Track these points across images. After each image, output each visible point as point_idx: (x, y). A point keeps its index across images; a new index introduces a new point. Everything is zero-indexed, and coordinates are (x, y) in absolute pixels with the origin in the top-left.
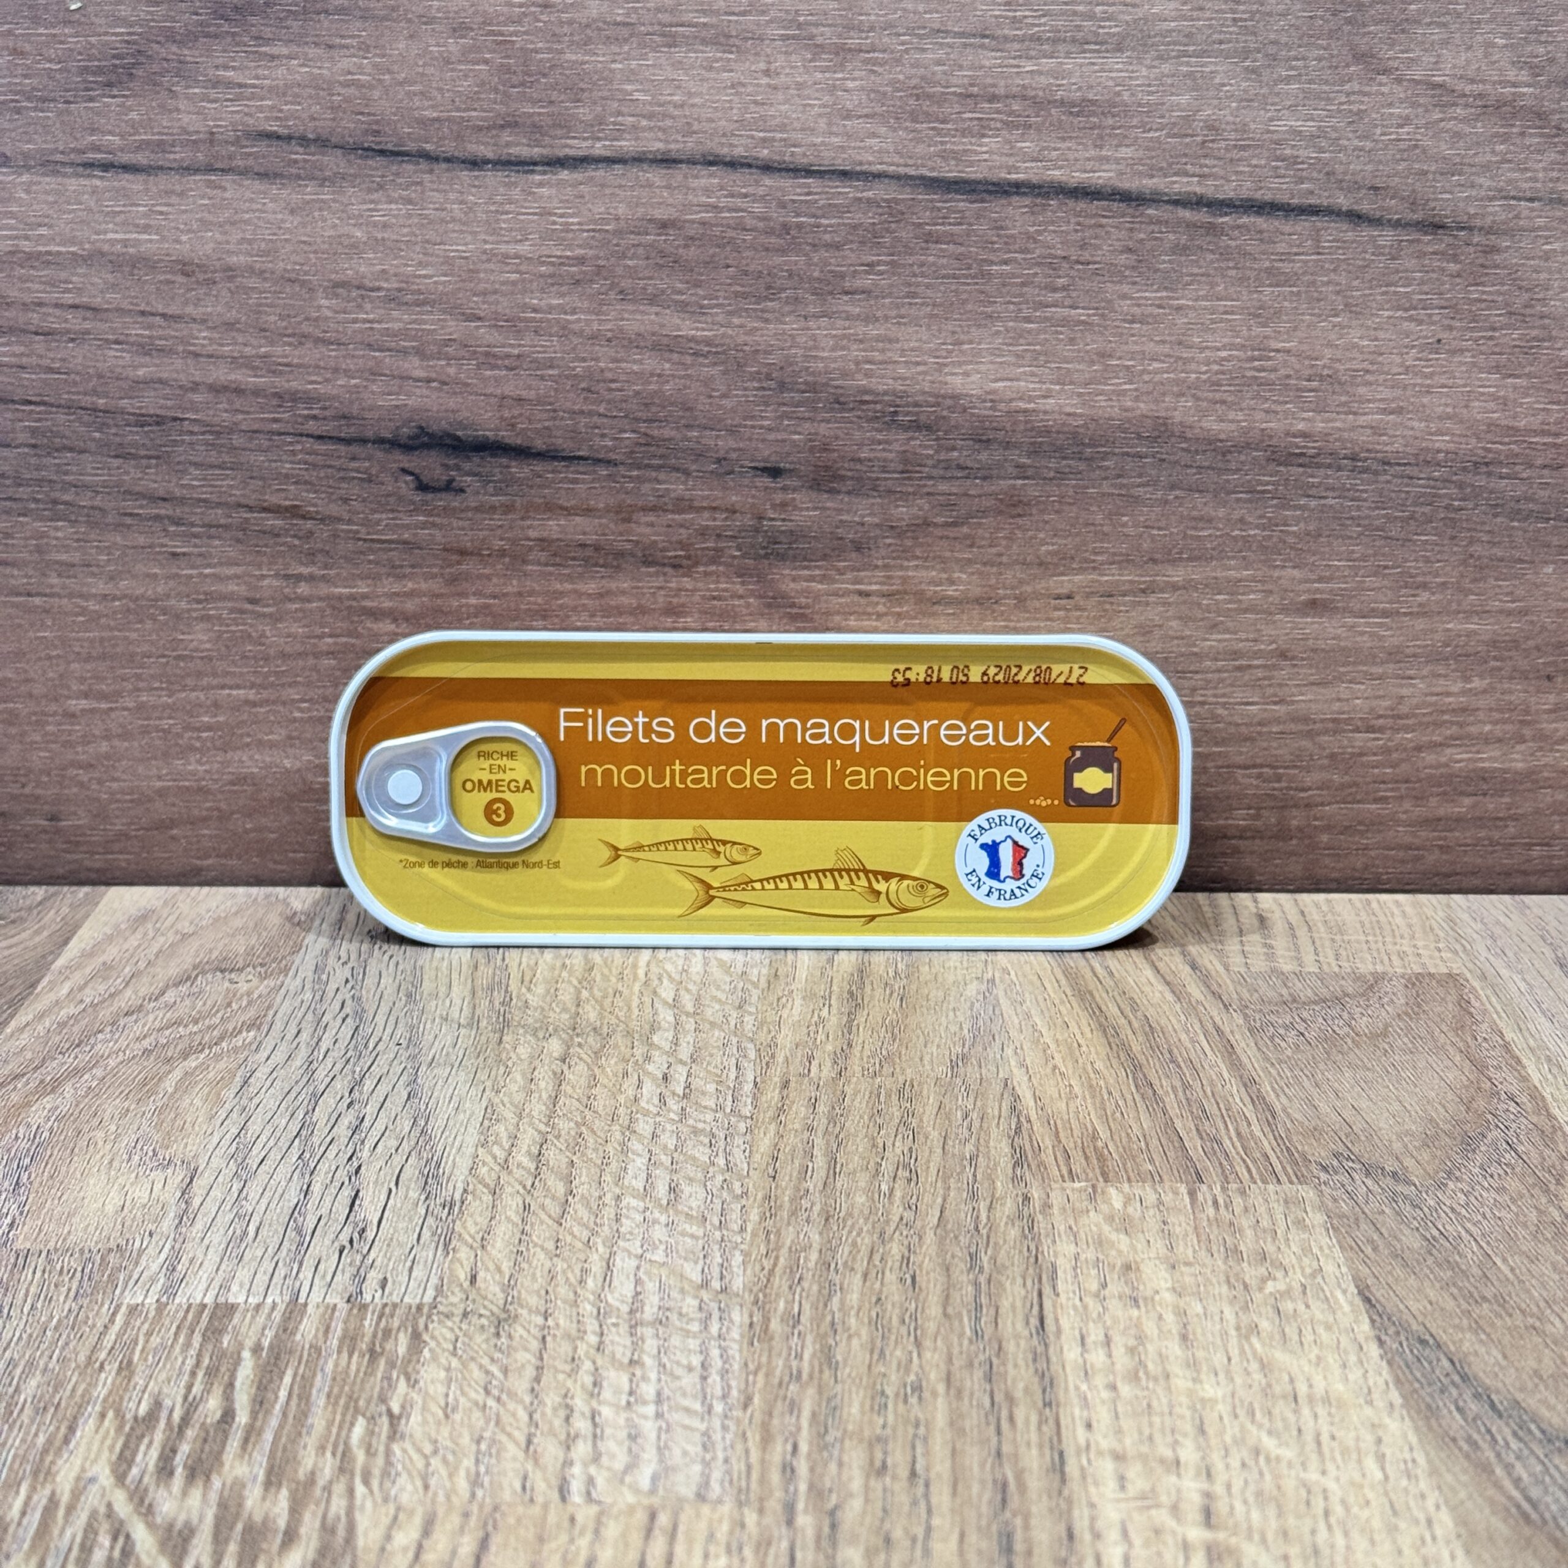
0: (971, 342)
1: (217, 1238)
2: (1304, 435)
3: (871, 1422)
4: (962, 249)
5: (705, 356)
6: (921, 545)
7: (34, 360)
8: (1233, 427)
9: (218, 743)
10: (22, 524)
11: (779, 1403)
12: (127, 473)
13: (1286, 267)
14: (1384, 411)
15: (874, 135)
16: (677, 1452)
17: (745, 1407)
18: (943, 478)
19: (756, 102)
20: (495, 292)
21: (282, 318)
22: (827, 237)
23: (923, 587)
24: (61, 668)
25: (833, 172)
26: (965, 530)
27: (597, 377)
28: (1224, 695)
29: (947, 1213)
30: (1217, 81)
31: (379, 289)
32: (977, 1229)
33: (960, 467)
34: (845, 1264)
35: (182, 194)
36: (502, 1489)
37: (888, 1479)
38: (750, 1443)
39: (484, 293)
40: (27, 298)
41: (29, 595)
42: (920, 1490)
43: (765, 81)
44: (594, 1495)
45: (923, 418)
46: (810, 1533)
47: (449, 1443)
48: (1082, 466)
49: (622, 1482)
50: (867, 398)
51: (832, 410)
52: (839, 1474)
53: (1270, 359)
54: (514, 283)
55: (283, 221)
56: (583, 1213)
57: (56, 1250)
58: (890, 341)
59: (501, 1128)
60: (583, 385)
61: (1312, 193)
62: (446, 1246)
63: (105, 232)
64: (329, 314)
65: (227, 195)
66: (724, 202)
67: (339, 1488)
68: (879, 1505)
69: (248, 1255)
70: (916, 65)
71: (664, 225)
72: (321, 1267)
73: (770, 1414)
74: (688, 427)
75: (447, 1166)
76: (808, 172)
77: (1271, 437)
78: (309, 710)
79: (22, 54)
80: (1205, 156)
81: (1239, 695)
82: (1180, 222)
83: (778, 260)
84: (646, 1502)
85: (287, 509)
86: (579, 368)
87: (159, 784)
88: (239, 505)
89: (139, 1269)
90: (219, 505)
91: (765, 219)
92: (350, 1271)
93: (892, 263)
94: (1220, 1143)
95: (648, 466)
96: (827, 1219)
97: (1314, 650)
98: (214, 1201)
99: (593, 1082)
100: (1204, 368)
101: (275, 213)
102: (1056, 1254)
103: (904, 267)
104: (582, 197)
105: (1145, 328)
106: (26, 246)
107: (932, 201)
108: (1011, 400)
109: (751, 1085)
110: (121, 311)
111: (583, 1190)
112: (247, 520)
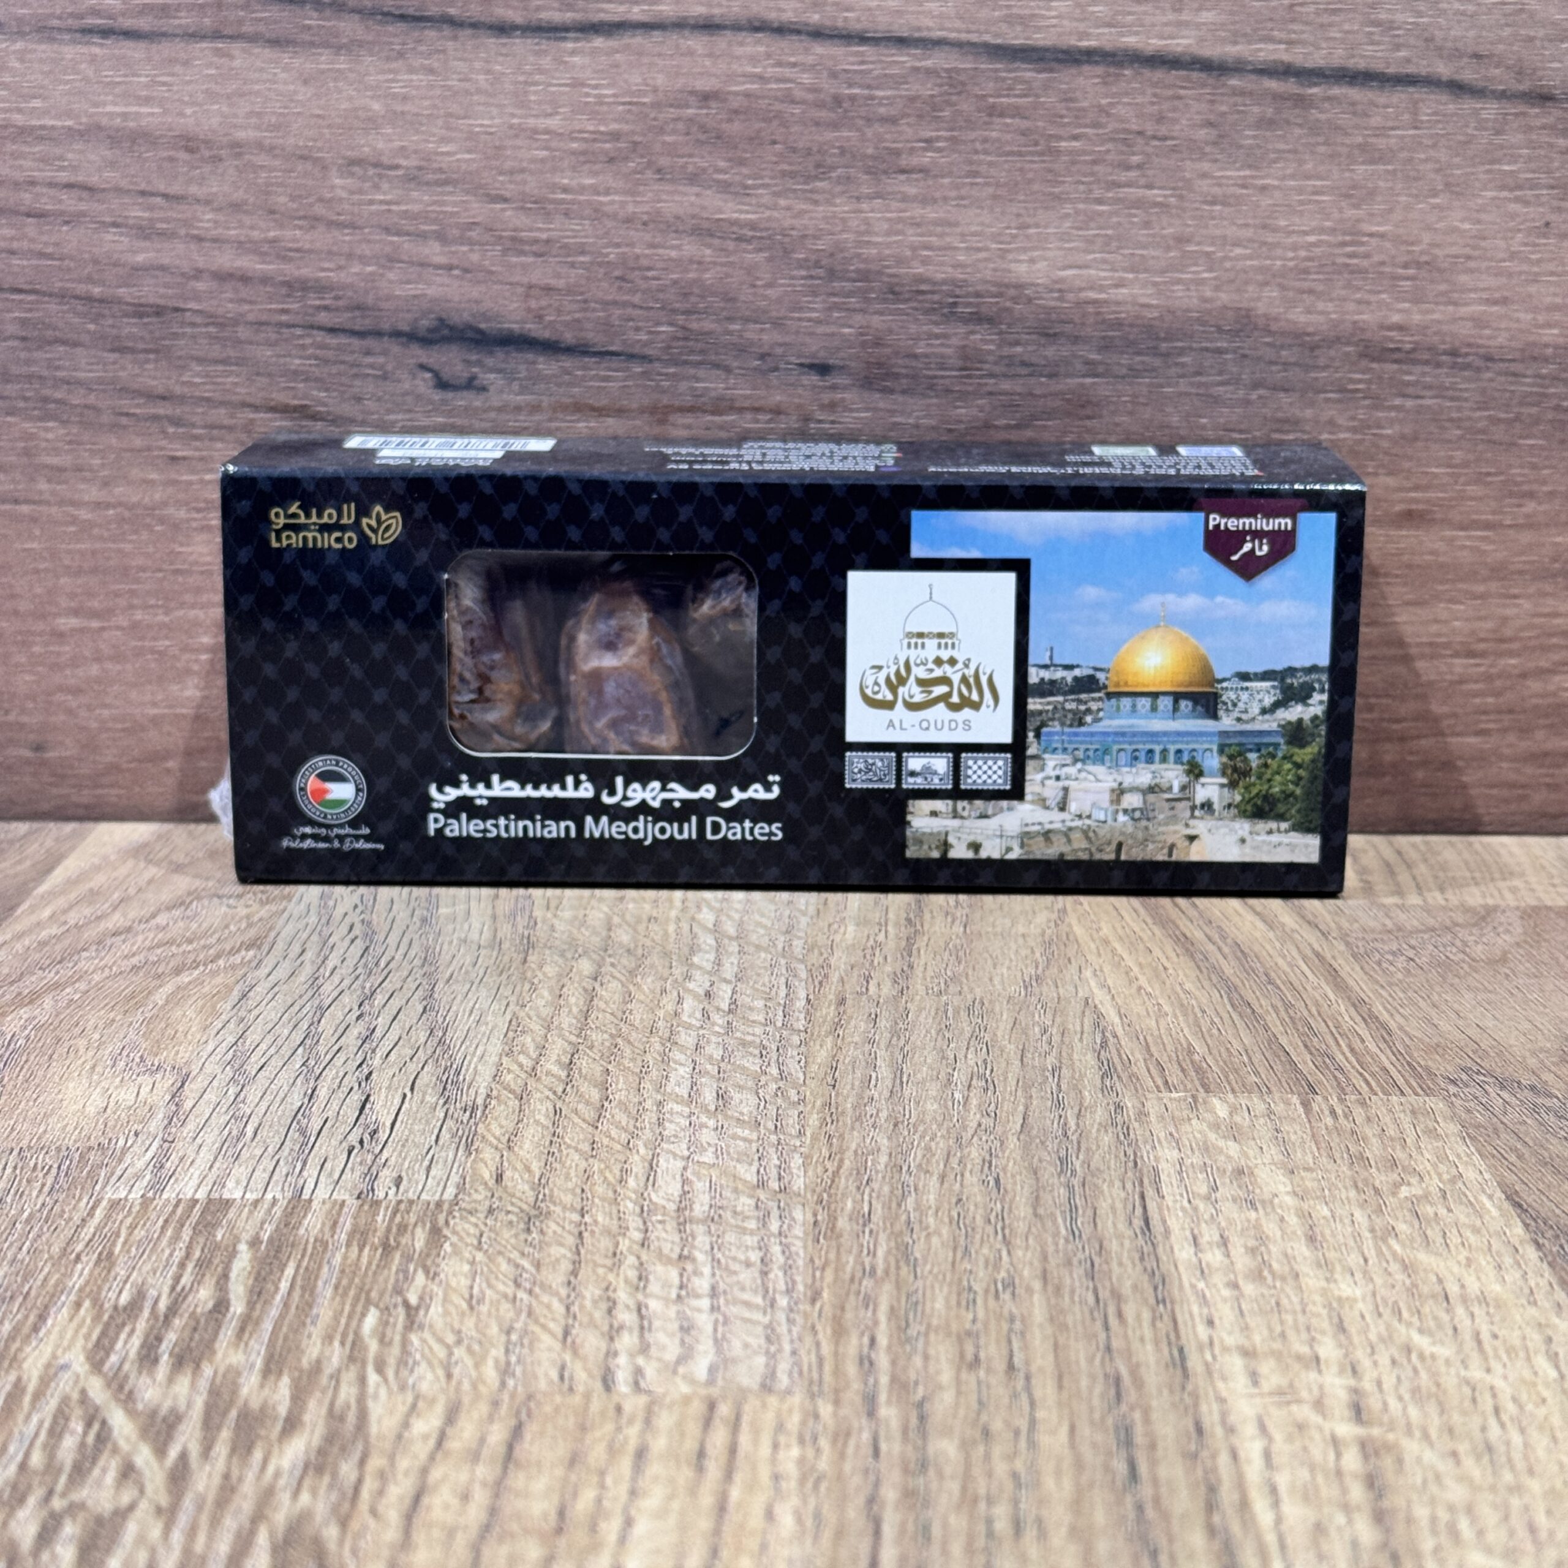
0: (1037, 226)
1: (211, 1138)
2: (1400, 328)
3: (958, 1317)
4: (1025, 124)
5: (749, 242)
7: (25, 245)
8: (1321, 319)
10: (10, 424)
11: (852, 1298)
12: (123, 368)
13: (1381, 143)
14: (1487, 302)
16: (737, 1344)
17: (813, 1301)
18: (1005, 376)
20: (523, 171)
21: (293, 198)
22: (882, 110)
24: (50, 583)
25: (889, 39)
27: (631, 264)
29: (1030, 1120)
31: (397, 167)
32: (1065, 1135)
33: (1024, 364)
34: (919, 1166)
35: (186, 63)
36: (536, 1378)
37: (982, 1374)
38: (821, 1336)
39: (511, 172)
40: (19, 176)
41: (16, 502)
42: (1020, 1384)
44: (642, 1384)
45: (984, 309)
46: (895, 1424)
47: (474, 1333)
48: (1157, 362)
49: (675, 1372)
50: (923, 287)
51: (885, 301)
52: (926, 1367)
53: (1363, 244)
54: (543, 161)
55: (295, 92)
56: (621, 1117)
57: (29, 1148)
58: (950, 224)
59: (529, 1039)
60: (617, 273)
61: (1409, 61)
62: (468, 1146)
63: (104, 104)
64: (344, 195)
66: (771, 71)
67: (349, 1376)
68: (974, 1397)
69: (245, 1155)
71: (706, 98)
72: (328, 1165)
73: (843, 1309)
74: (730, 319)
75: (467, 1074)
76: (863, 39)
77: (1363, 330)
80: (1293, 21)
82: (1265, 93)
83: (830, 135)
84: (703, 1392)
85: (296, 409)
86: (612, 254)
87: (156, 711)
88: (244, 405)
89: (123, 1166)
90: (222, 403)
91: (814, 91)
92: (359, 1170)
93: (953, 140)
94: (1332, 1059)
95: (686, 362)
96: (896, 1125)
97: (1409, 566)
98: (209, 1102)
99: (628, 997)
100: (1291, 254)
101: (285, 83)
102: (1157, 1159)
103: (964, 142)
104: (617, 66)
105: (1227, 210)
106: (19, 119)
107: (996, 70)
108: (1081, 290)
109: (804, 1002)
110: (118, 190)
111: (621, 1096)
112: (252, 421)
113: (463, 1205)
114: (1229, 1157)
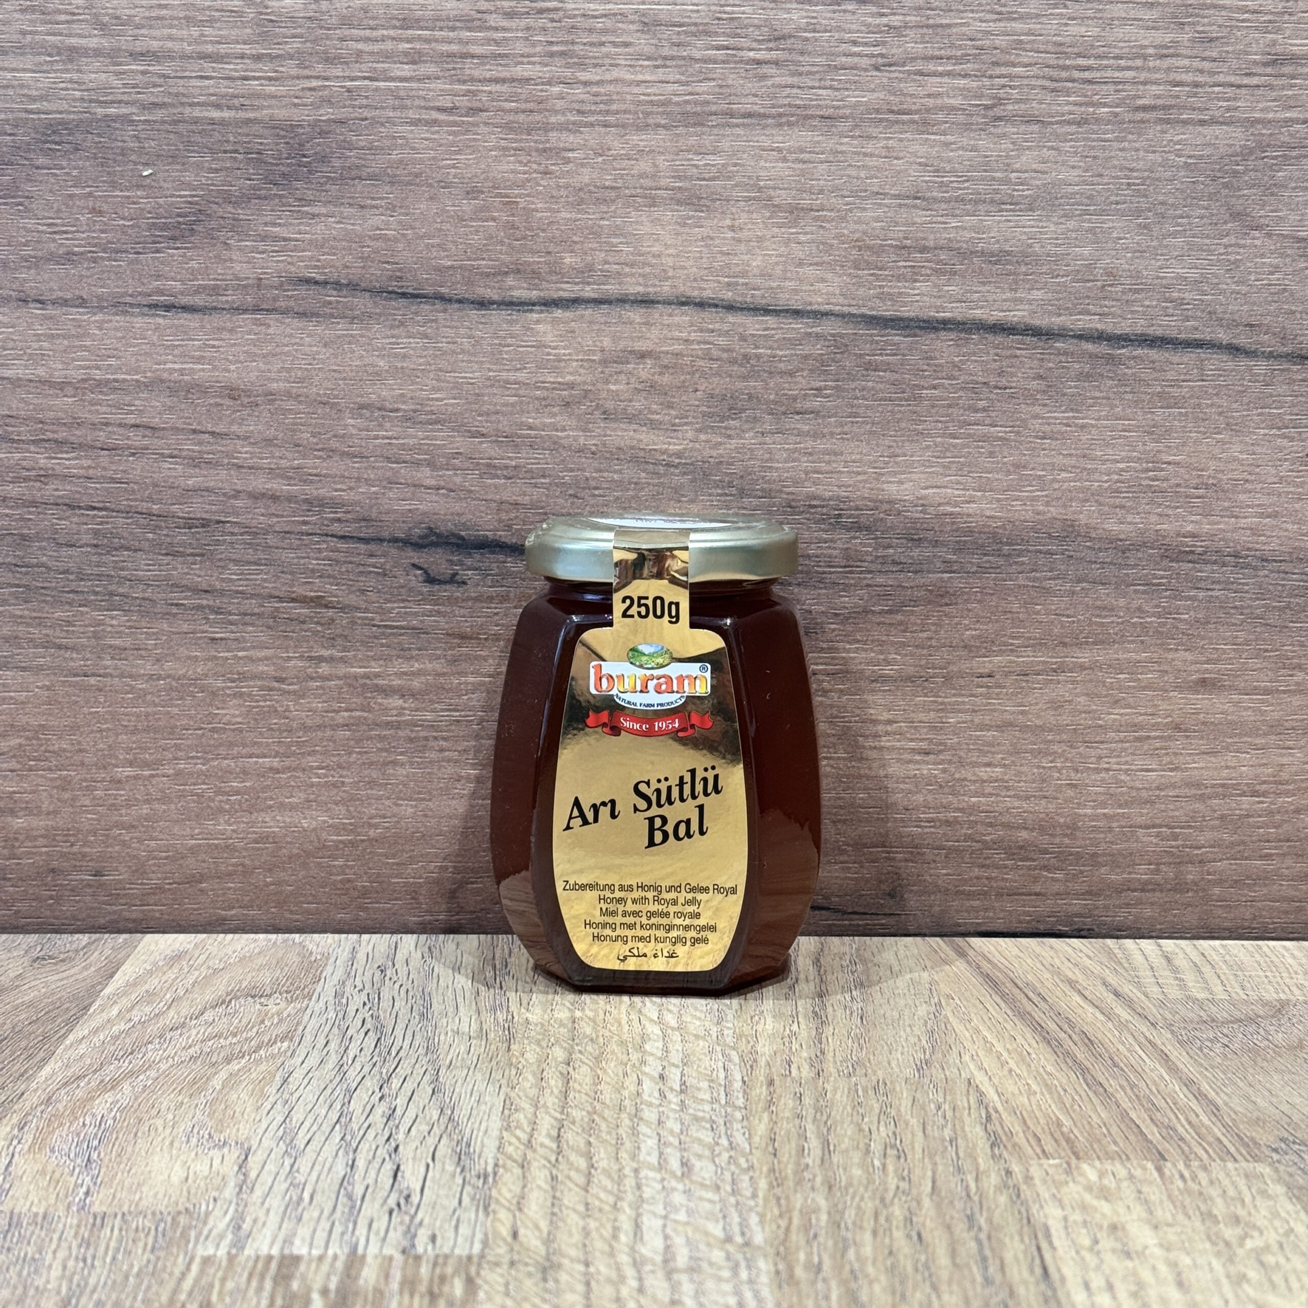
0: (904, 455)
1: (276, 1203)
2: (1193, 536)
4: (897, 376)
5: (676, 467)
6: (861, 630)
7: (99, 472)
8: (1131, 528)
9: (245, 806)
10: (82, 613)
12: (175, 569)
13: (1175, 391)
14: (1262, 515)
15: (823, 280)
18: (880, 571)
19: (721, 252)
20: (497, 412)
21: (313, 435)
22: (782, 365)
23: (863, 667)
24: (111, 740)
25: (787, 311)
26: (899, 617)
27: (583, 484)
28: (1126, 763)
29: (938, 1183)
30: (1115, 235)
31: (397, 410)
32: (968, 1196)
33: (895, 563)
34: (854, 1223)
35: (232, 331)
39: (487, 414)
40: (96, 419)
41: (85, 675)
43: (730, 235)
45: (863, 520)
48: (1001, 561)
50: (815, 502)
51: (784, 513)
53: (1162, 470)
54: (512, 405)
55: (318, 353)
56: (608, 1183)
57: (130, 1213)
59: (522, 1116)
60: (571, 492)
61: (1196, 329)
62: (486, 1208)
63: (165, 363)
64: (354, 432)
65: (271, 331)
66: (694, 336)
69: (306, 1216)
70: (858, 222)
71: (642, 356)
72: (375, 1226)
75: (476, 1146)
77: (1164, 537)
78: (326, 776)
79: (100, 213)
80: (1105, 298)
81: (1139, 763)
82: (1084, 353)
83: (740, 385)
85: (312, 599)
86: (567, 477)
87: (192, 842)
88: (271, 596)
89: (208, 1228)
90: (253, 596)
91: (728, 351)
92: (401, 1229)
93: (836, 388)
94: (1175, 1130)
96: (830, 1188)
97: (1203, 723)
98: (270, 1172)
99: (598, 1080)
100: (1106, 478)
101: (311, 346)
102: (1046, 1216)
103: (847, 391)
104: (573, 332)
105: (1054, 443)
106: (97, 374)
107: (871, 335)
108: (940, 505)
109: (740, 1083)
110: (176, 430)
111: (603, 1164)
112: (277, 609)
113: (489, 1258)
114: (1104, 1215)
